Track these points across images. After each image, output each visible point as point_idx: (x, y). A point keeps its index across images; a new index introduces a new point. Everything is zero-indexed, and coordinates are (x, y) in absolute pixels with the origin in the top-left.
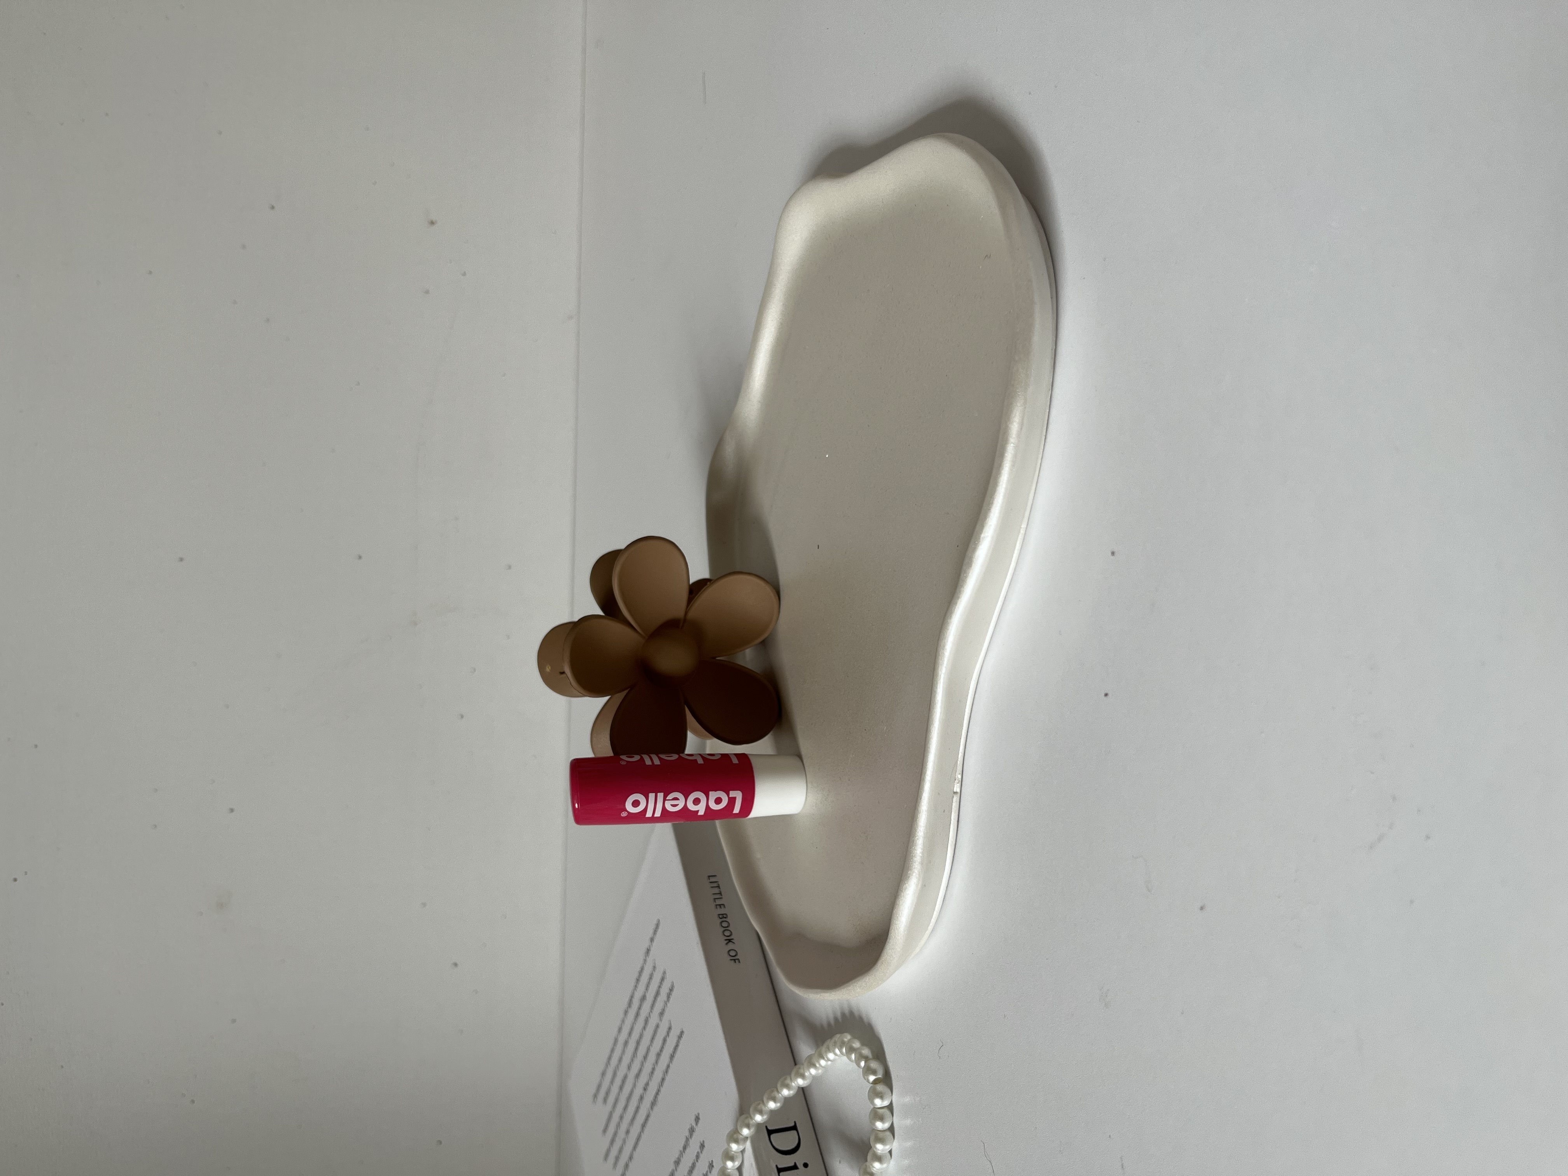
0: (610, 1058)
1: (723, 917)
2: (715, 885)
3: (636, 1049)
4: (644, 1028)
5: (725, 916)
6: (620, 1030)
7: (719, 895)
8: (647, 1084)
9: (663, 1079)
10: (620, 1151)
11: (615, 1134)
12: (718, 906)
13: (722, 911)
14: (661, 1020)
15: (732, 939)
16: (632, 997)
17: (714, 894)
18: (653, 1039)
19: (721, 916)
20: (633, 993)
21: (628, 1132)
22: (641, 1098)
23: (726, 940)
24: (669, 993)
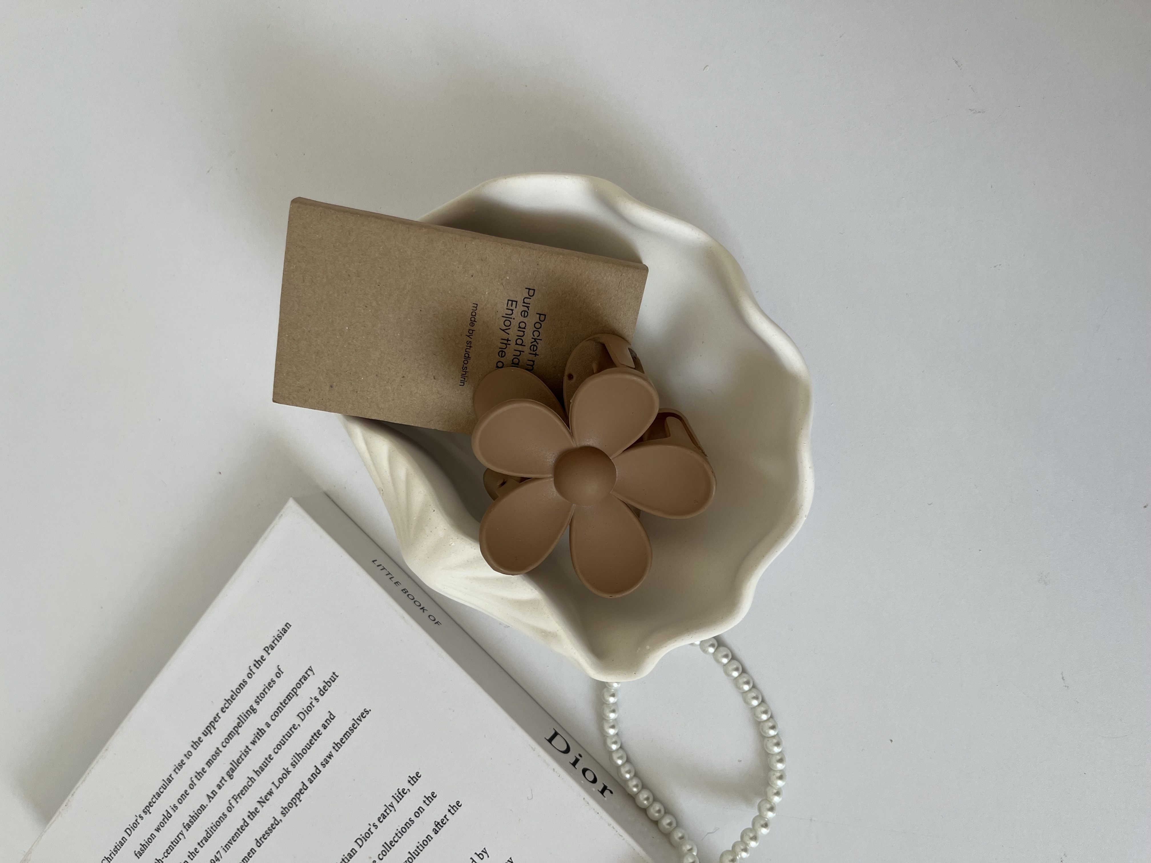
0: (150, 805)
1: (405, 591)
2: (382, 567)
4: (254, 743)
6: (180, 765)
7: (390, 575)
8: (271, 793)
9: (315, 775)
12: (396, 584)
13: (401, 587)
14: (303, 720)
15: (424, 607)
17: (387, 575)
18: (282, 743)
22: (254, 812)
23: (421, 609)
24: (325, 686)
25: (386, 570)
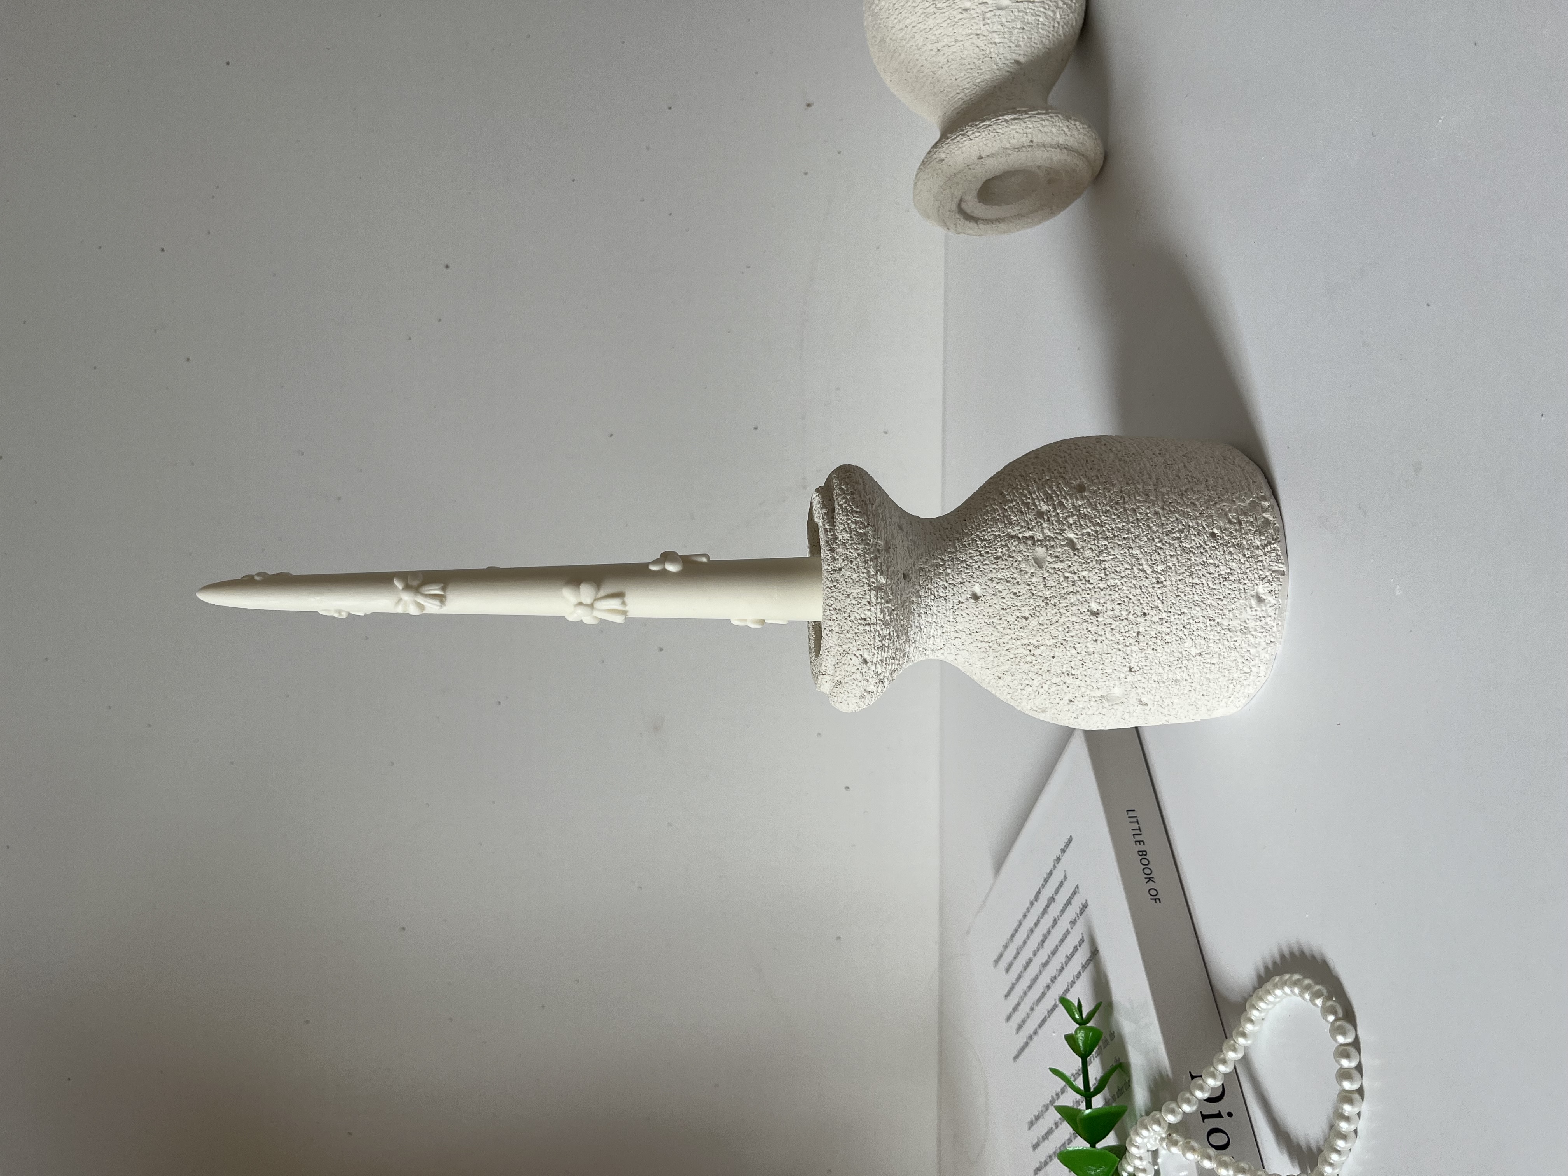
0: (1013, 936)
1: (1143, 853)
2: (1134, 820)
3: (1043, 941)
4: (1053, 927)
5: (1145, 853)
6: (1025, 916)
7: (1139, 831)
8: (1055, 978)
9: (1073, 983)
10: (1024, 1021)
11: (1018, 1004)
12: (1138, 843)
13: (1142, 848)
14: (1072, 929)
15: (1153, 878)
16: (1039, 892)
17: (1133, 830)
18: (1062, 941)
19: (1141, 853)
20: (1040, 890)
21: (1032, 1009)
22: (1048, 987)
23: (1146, 878)
25: (1138, 824)
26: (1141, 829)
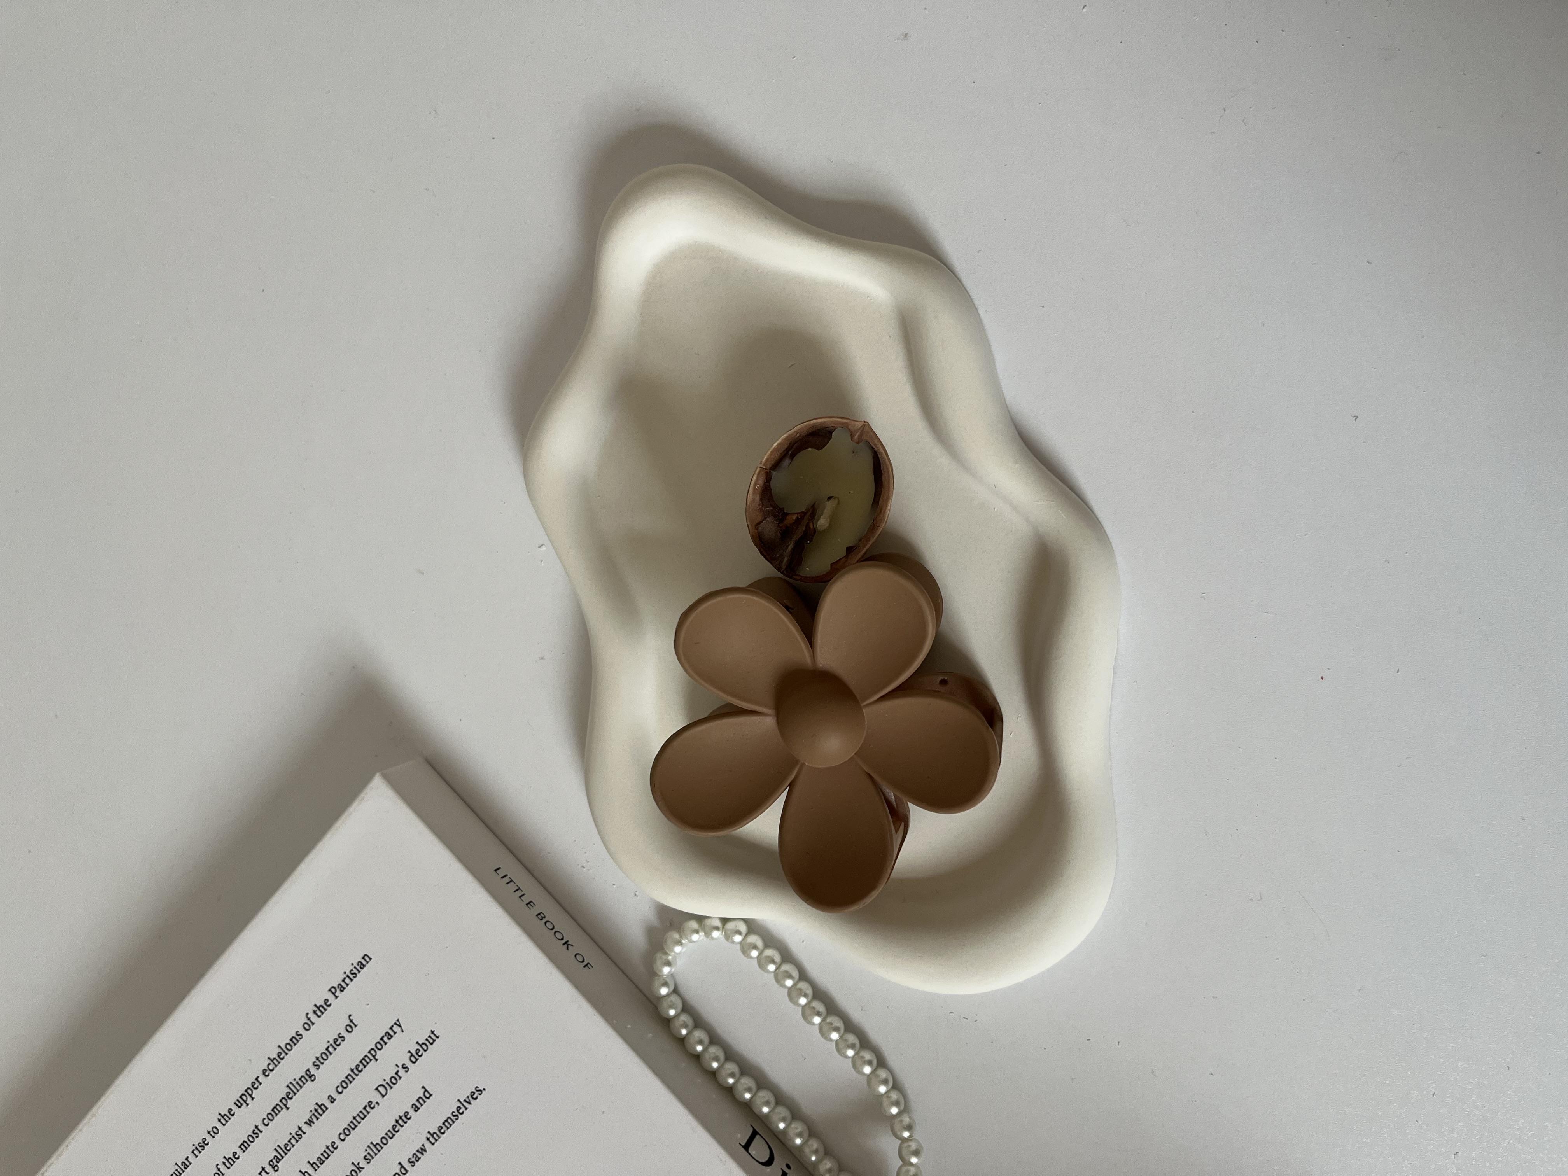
1: (541, 916)
2: (507, 879)
4: (310, 1123)
7: (519, 890)
12: (529, 905)
13: (536, 910)
14: (383, 1096)
15: (568, 941)
17: (515, 891)
18: (352, 1126)
23: (564, 944)
24: (418, 1049)
25: (515, 883)
26: (520, 888)
